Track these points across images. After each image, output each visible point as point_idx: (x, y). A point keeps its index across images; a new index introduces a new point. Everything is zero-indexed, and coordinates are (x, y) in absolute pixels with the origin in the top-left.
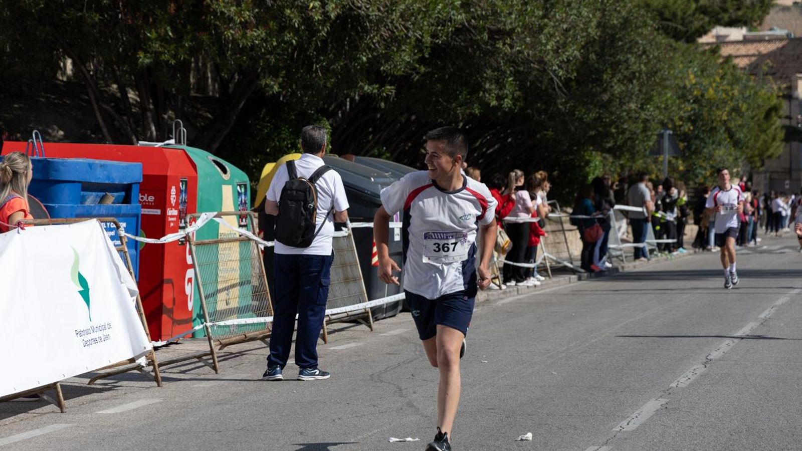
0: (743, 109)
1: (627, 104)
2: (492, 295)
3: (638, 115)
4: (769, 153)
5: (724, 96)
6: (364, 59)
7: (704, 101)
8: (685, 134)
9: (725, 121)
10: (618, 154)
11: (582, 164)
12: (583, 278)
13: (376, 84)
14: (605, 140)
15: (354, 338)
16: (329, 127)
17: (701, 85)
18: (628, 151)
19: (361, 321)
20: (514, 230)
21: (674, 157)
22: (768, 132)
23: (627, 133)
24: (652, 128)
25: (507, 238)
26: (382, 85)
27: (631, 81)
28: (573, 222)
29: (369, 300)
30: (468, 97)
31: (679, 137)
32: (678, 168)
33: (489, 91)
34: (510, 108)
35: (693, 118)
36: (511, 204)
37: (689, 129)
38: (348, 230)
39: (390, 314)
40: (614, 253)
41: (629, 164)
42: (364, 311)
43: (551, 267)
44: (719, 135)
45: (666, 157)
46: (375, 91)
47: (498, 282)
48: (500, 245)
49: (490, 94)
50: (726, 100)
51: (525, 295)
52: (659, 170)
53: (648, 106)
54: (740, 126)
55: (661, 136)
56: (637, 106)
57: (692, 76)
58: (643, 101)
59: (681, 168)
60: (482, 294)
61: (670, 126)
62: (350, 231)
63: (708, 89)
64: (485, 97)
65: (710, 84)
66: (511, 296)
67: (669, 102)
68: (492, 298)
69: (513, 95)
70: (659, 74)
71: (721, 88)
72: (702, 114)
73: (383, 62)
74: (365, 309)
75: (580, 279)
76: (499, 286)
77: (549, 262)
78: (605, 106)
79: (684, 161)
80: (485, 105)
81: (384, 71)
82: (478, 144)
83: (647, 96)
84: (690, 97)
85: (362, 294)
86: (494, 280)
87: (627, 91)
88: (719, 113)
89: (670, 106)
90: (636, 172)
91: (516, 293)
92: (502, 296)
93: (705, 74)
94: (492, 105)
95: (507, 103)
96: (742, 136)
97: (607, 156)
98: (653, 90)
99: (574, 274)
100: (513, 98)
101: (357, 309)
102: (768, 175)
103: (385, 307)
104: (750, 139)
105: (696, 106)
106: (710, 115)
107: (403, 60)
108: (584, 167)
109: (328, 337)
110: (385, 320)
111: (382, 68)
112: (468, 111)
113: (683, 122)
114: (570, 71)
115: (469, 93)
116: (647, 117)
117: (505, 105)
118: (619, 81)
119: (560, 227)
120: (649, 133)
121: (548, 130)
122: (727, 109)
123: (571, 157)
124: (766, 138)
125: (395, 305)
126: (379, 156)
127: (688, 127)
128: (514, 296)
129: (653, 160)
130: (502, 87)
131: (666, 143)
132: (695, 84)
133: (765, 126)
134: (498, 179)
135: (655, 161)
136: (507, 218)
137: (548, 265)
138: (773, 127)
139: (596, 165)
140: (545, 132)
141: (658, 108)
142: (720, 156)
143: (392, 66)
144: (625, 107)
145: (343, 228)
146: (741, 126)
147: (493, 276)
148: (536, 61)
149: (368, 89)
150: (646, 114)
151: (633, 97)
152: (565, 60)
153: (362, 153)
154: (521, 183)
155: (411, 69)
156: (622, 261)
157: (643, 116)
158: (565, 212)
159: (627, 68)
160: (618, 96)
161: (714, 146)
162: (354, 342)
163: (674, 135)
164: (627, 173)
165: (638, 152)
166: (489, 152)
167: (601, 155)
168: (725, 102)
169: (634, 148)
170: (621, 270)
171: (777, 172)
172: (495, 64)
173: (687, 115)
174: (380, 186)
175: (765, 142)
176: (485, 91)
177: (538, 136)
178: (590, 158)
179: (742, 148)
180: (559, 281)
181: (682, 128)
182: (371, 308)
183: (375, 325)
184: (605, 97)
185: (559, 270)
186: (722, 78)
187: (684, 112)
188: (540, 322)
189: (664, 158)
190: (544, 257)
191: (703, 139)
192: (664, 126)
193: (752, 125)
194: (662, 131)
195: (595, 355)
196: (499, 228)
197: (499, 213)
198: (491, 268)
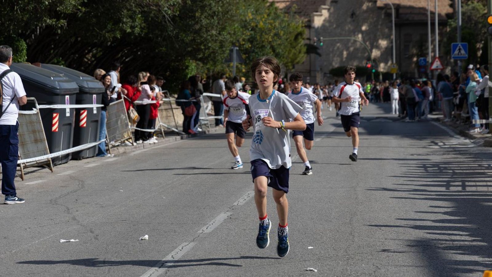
0: (282, 35)
1: (210, 31)
2: (128, 149)
3: (217, 38)
4: (297, 61)
5: (270, 26)
6: (47, 3)
7: (257, 29)
8: (246, 49)
9: (270, 42)
10: (205, 61)
11: (184, 68)
12: (184, 138)
13: (54, 19)
14: (197, 53)
15: (41, 177)
16: (26, 45)
17: (256, 19)
18: (212, 60)
19: (45, 166)
20: (141, 109)
21: (239, 64)
22: (297, 48)
23: (211, 49)
24: (226, 46)
25: (136, 114)
26: (58, 20)
27: (212, 17)
28: (178, 104)
29: (51, 153)
30: (113, 27)
31: (243, 51)
32: (242, 70)
33: (126, 23)
34: (139, 34)
35: (251, 40)
36: (138, 93)
38: (37, 110)
39: (64, 161)
40: (203, 122)
41: (212, 68)
42: (47, 160)
43: (164, 131)
44: (267, 50)
45: (235, 63)
46: (54, 23)
47: (131, 141)
49: (126, 25)
50: (271, 29)
51: (148, 149)
52: (231, 71)
53: (223, 33)
54: (279, 44)
55: (231, 51)
56: (216, 33)
57: (250, 14)
58: (220, 30)
59: (244, 70)
60: (121, 149)
61: (237, 44)
62: (38, 111)
63: (259, 23)
64: (124, 27)
65: (261, 19)
66: (139, 150)
67: (236, 30)
68: (127, 151)
69: (141, 25)
70: (230, 13)
71: (268, 21)
72: (256, 38)
73: (59, 5)
74: (48, 159)
75: (182, 138)
76: (132, 144)
77: (163, 128)
78: (197, 32)
79: (245, 66)
80: (123, 32)
81: (59, 11)
82: (120, 55)
83: (223, 26)
84: (249, 27)
85: (46, 150)
86: (129, 140)
87: (211, 23)
88: (267, 37)
89: (237, 32)
90: (217, 72)
91: (142, 148)
92: (134, 150)
93: (258, 13)
94: (127, 31)
95: (137, 30)
97: (199, 63)
98: (226, 23)
99: (179, 135)
100: (141, 27)
101: (43, 158)
103: (61, 157)
104: (285, 52)
105: (252, 32)
106: (261, 38)
107: (71, 4)
108: (185, 70)
109: (24, 177)
110: (61, 165)
111: (58, 9)
112: (113, 35)
113: (245, 42)
114: (175, 11)
115: (113, 25)
116: (222, 39)
117: (136, 32)
118: (205, 17)
119: (169, 107)
120: (224, 49)
122: (272, 34)
123: (177, 64)
124: (295, 52)
125: (67, 156)
126: (58, 63)
127: (248, 45)
128: (142, 149)
129: (227, 65)
130: (134, 20)
131: (235, 55)
132: (252, 19)
133: (294, 44)
135: (229, 66)
136: (136, 102)
137: (162, 130)
138: (300, 45)
139: (192, 69)
140: (161, 48)
141: (229, 33)
143: (64, 8)
144: (209, 33)
145: (34, 109)
147: (128, 137)
148: (154, 5)
149: (49, 22)
150: (222, 38)
151: (214, 27)
152: (172, 4)
153: (47, 61)
154: (145, 80)
155: (76, 10)
156: (208, 127)
157: (220, 38)
158: (174, 97)
159: (210, 9)
160: (205, 26)
162: (41, 179)
163: (239, 50)
164: (211, 74)
165: (218, 60)
166: (127, 60)
167: (196, 62)
168: (270, 30)
169: (215, 58)
170: (207, 133)
171: (302, 72)
172: (129, 7)
173: (247, 38)
174: (57, 82)
175: (295, 54)
176: (123, 23)
177: (157, 51)
178: (189, 64)
179: (280, 58)
180: (169, 140)
181: (245, 46)
182: (52, 158)
183: (54, 169)
184: (197, 27)
185: (169, 133)
186: (268, 15)
187: (246, 36)
188: (156, 165)
189: (234, 64)
190: (160, 125)
191: (256, 53)
192: (234, 44)
193: (286, 43)
194: (232, 48)
195: (189, 186)
196: (131, 108)
197: (131, 99)
198: (126, 133)
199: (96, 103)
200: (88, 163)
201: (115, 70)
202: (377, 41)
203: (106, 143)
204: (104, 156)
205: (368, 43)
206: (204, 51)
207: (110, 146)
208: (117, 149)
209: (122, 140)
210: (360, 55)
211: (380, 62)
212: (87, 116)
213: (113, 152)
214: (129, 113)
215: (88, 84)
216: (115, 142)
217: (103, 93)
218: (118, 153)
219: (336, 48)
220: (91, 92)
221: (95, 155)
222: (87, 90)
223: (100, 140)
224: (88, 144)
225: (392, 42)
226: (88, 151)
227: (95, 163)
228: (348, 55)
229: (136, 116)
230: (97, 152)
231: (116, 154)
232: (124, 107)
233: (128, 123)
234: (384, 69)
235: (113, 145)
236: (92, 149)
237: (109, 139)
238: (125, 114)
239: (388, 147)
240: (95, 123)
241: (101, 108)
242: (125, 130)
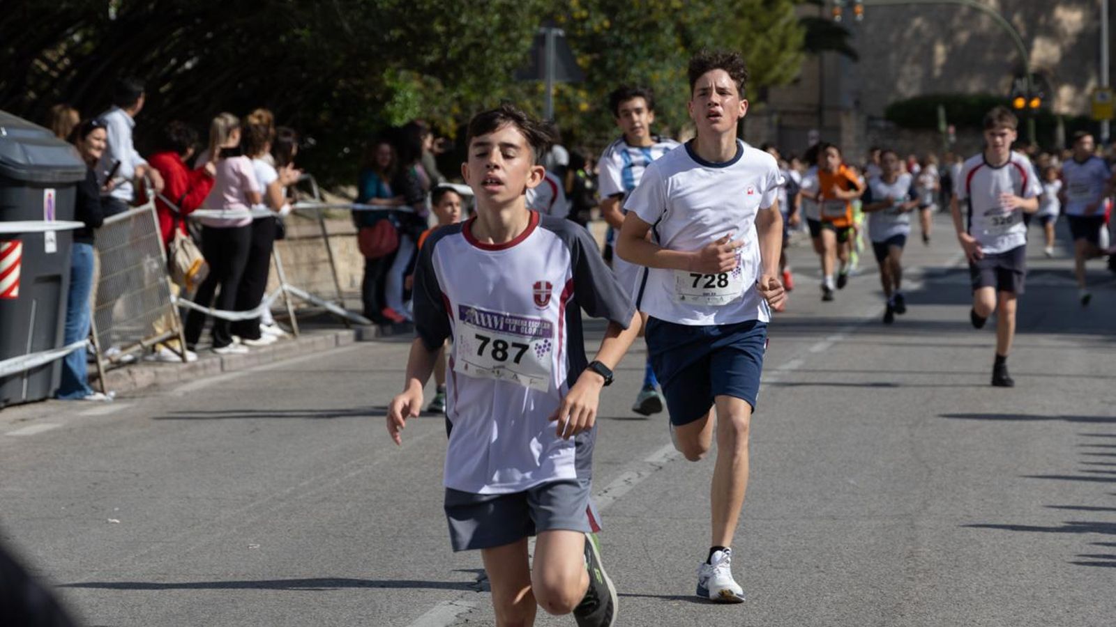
2: (166, 374)
8: (593, 36)
9: (676, 10)
10: (451, 76)
11: (379, 97)
12: (365, 336)
14: (422, 49)
18: (470, 70)
20: (214, 238)
21: (570, 84)
22: (771, 31)
23: (468, 32)
24: (519, 23)
25: (197, 255)
31: (580, 41)
32: (577, 105)
35: (609, 4)
36: (205, 183)
37: (601, 25)
41: (473, 98)
43: (296, 313)
44: (663, 39)
45: (552, 85)
47: (178, 348)
48: (180, 269)
51: (237, 374)
52: (539, 109)
54: (706, 21)
55: (540, 40)
59: (584, 107)
60: (142, 373)
61: (562, 19)
66: (206, 376)
68: (164, 380)
75: (359, 337)
76: (182, 355)
77: (293, 304)
79: (590, 91)
82: (156, 53)
86: (171, 343)
91: (218, 369)
92: (187, 376)
96: (709, 41)
97: (433, 80)
99: (347, 327)
102: (775, 118)
108: (381, 104)
113: (589, 11)
119: (317, 230)
120: (514, 34)
121: (302, 27)
123: (355, 82)
124: (767, 44)
127: (599, 23)
128: (214, 375)
129: (527, 88)
131: (551, 55)
133: (764, 19)
134: (179, 133)
135: (532, 92)
136: (198, 213)
137: (291, 308)
138: (782, 22)
139: (406, 100)
140: (297, 32)
142: (664, 83)
146: (708, 21)
147: (169, 334)
154: (233, 142)
158: (345, 196)
161: (651, 62)
163: (569, 37)
165: (493, 72)
167: (420, 79)
169: (483, 65)
171: (795, 113)
175: (765, 51)
177: (283, 39)
178: (395, 85)
180: (313, 343)
181: (588, 25)
185: (315, 319)
189: (548, 87)
190: (284, 292)
191: (629, 47)
192: (549, 20)
193: (730, 17)
194: (543, 30)
195: (348, 506)
196: (180, 235)
197: (179, 203)
198: (163, 318)
199: (53, 216)
200: (23, 420)
201: (124, 104)
202: (1049, 10)
203: (88, 352)
204: (82, 399)
205: (1017, 18)
206: (443, 39)
207: (104, 363)
208: (130, 373)
209: (147, 343)
210: (990, 57)
211: (1060, 81)
212: (22, 260)
213: (116, 383)
214: (173, 250)
215: (25, 153)
216: (123, 349)
217: (78, 184)
218: (133, 388)
219: (908, 34)
220: (36, 180)
221: (51, 394)
222: (23, 171)
223: (68, 341)
224: (28, 356)
225: (1098, 17)
226: (25, 381)
227: (46, 422)
228: (950, 55)
229: (196, 263)
230: (56, 384)
231: (125, 389)
232: (154, 229)
233: (167, 283)
234: (1072, 104)
235: (114, 359)
236: (38, 377)
237: (100, 339)
238: (160, 253)
239: (1057, 375)
240: (48, 288)
241: (71, 233)
242: (158, 309)
